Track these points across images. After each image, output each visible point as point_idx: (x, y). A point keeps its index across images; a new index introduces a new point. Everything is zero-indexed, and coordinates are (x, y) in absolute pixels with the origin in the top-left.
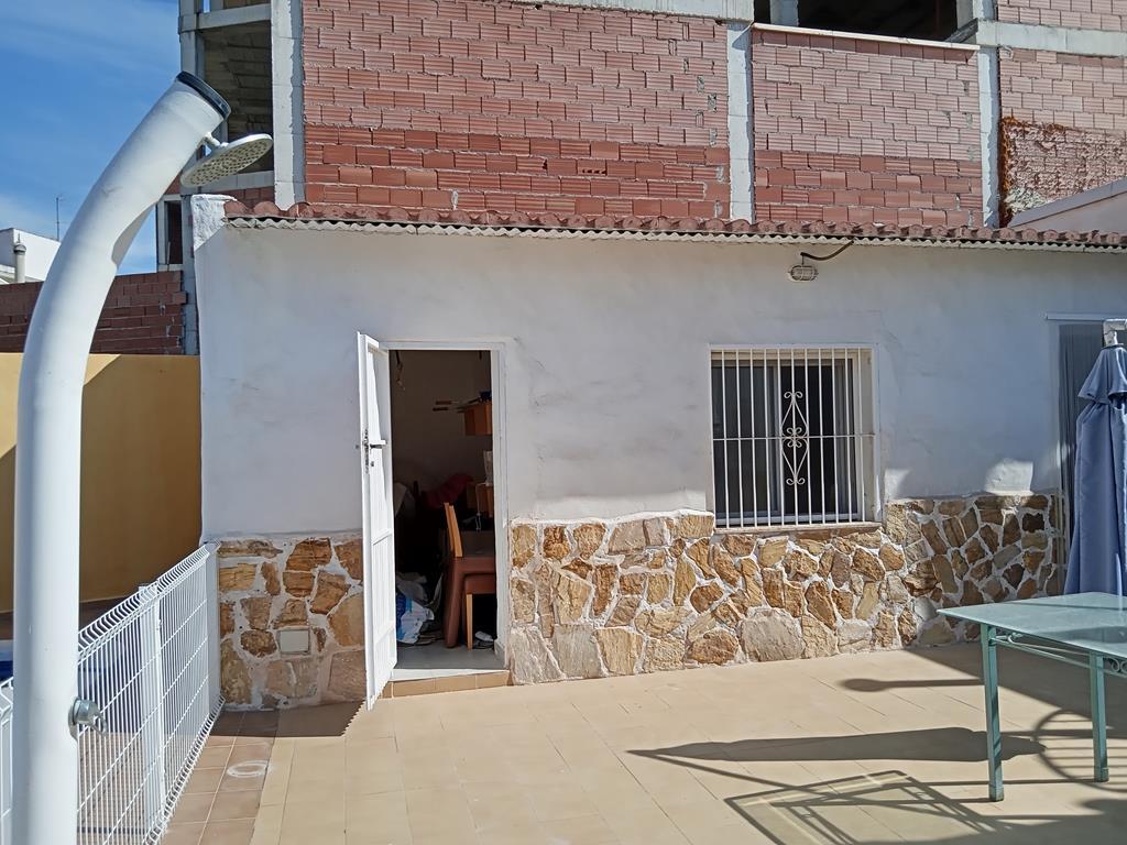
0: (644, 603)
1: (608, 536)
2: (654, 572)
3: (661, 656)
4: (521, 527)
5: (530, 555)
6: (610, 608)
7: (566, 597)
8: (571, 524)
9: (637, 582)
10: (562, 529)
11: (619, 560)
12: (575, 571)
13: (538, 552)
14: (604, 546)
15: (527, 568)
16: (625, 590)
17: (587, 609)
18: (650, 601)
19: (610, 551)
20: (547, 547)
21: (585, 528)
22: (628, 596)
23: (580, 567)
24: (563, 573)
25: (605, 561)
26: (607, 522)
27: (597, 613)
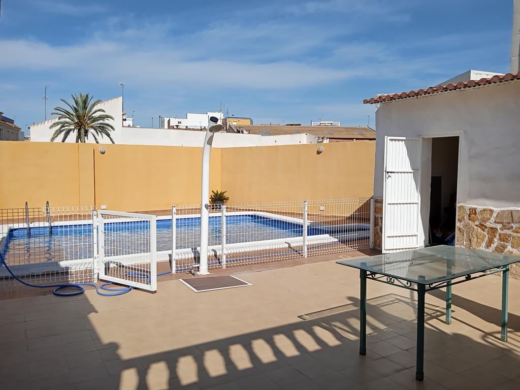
0: (509, 248)
1: (495, 215)
2: (515, 234)
3: (514, 272)
4: (461, 206)
5: (463, 218)
6: (494, 246)
7: (475, 237)
8: (479, 208)
9: (506, 237)
10: (475, 209)
11: (499, 226)
12: (480, 227)
13: (466, 217)
14: (493, 219)
15: (462, 223)
16: (501, 239)
17: (484, 244)
18: (513, 247)
19: (495, 222)
20: (469, 216)
21: (484, 210)
22: (502, 242)
23: (482, 226)
24: (475, 227)
25: (493, 226)
26: (494, 209)
27: (488, 246)
